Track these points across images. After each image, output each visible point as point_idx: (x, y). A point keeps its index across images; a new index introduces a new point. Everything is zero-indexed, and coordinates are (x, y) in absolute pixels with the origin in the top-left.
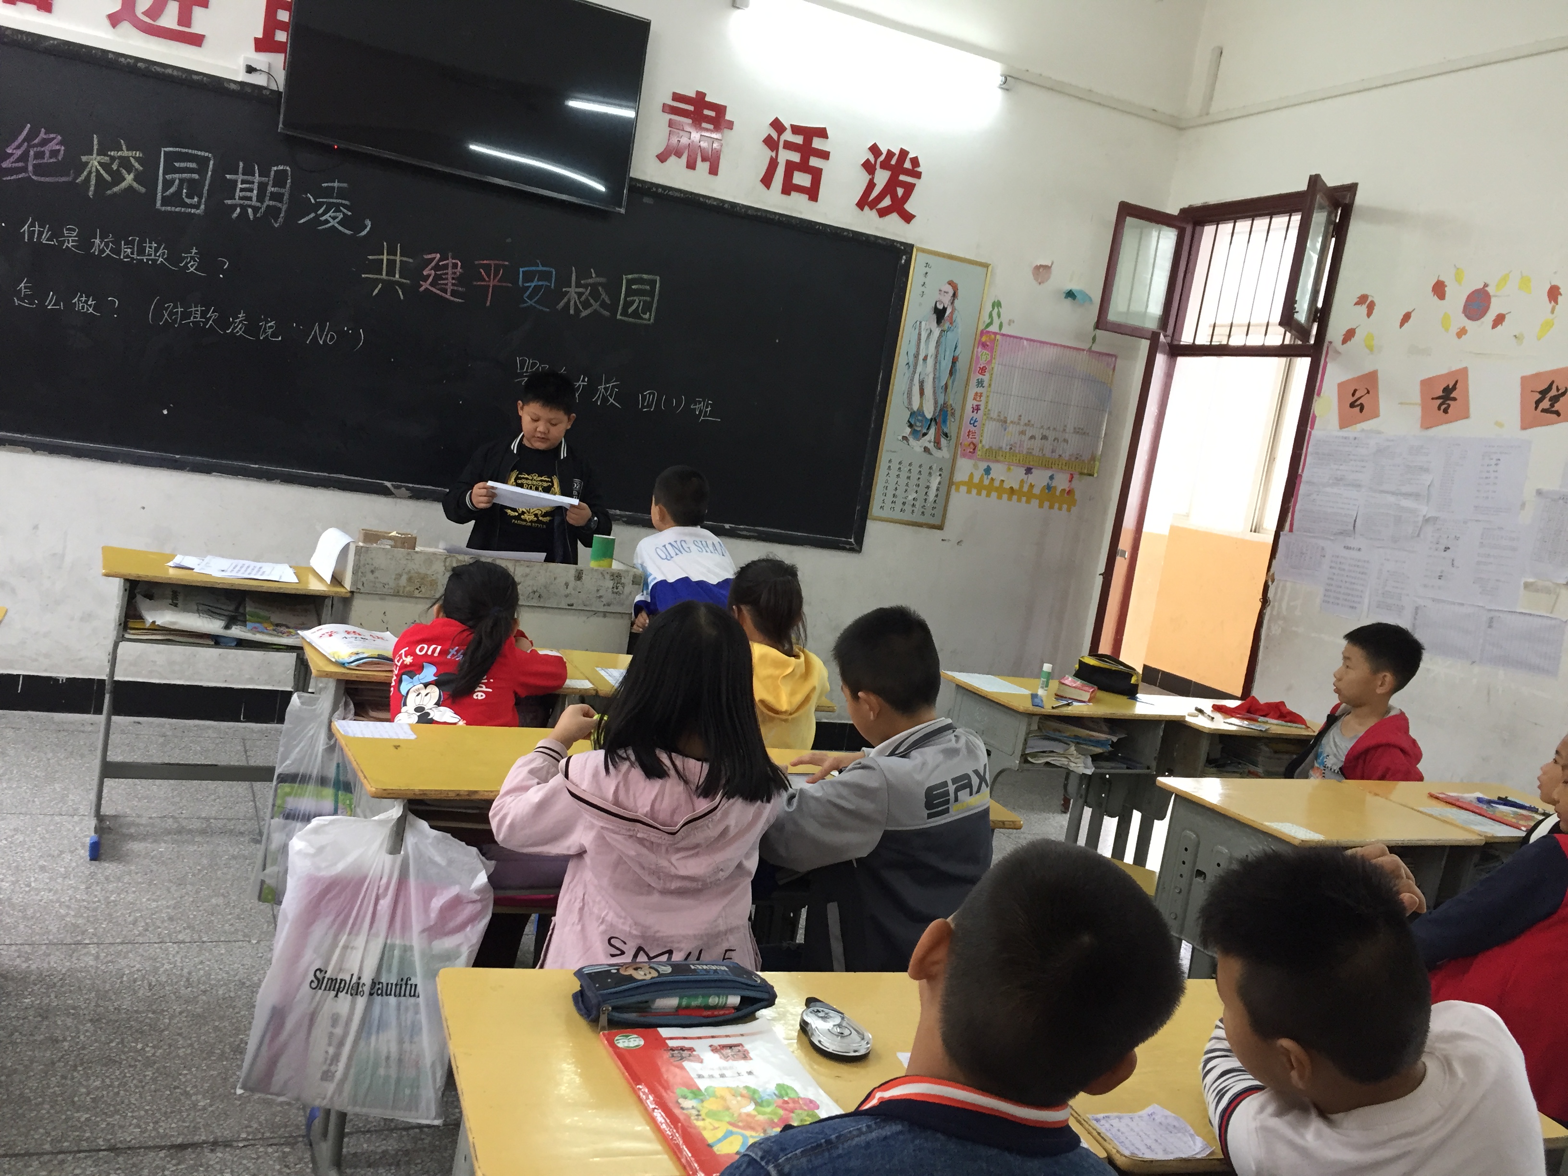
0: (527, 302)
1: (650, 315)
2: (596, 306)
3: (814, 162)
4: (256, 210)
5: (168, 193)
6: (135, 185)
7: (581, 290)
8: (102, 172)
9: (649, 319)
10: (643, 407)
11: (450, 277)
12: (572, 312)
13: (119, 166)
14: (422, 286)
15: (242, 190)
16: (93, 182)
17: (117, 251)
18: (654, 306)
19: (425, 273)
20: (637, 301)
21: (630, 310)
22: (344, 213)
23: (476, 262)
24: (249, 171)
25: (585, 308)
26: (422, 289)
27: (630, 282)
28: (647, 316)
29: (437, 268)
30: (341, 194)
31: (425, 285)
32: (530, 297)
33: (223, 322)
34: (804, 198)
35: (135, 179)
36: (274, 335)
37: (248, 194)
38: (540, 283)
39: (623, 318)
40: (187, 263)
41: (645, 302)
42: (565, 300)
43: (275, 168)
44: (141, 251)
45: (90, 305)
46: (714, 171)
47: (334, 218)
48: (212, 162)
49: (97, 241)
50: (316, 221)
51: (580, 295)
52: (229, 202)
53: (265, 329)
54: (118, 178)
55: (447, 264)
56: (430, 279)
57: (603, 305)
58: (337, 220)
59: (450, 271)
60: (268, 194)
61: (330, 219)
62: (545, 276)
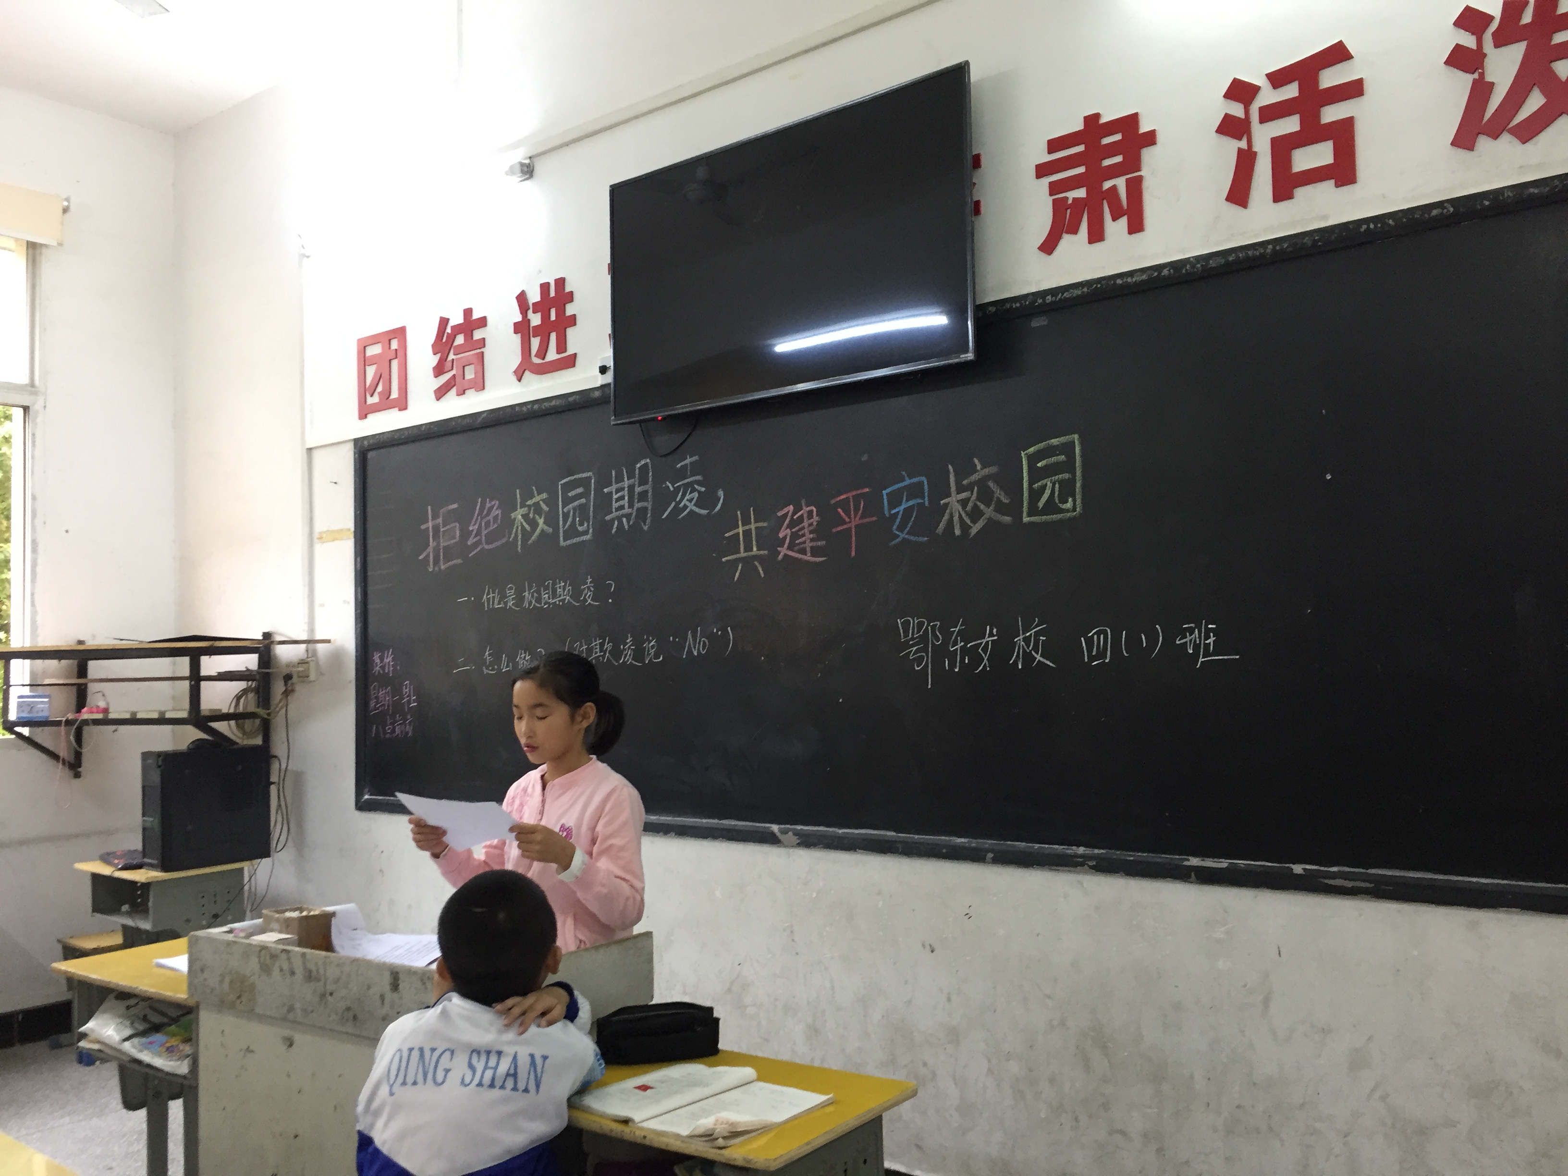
0: (898, 536)
1: (1074, 501)
2: (989, 512)
3: (1331, 114)
4: (628, 517)
5: (565, 528)
6: (546, 528)
7: (964, 495)
8: (524, 524)
9: (1074, 509)
10: (1092, 658)
11: (806, 531)
12: (958, 532)
13: (534, 514)
14: (779, 553)
15: (617, 500)
16: (520, 537)
17: (539, 600)
18: (1078, 485)
19: (781, 535)
20: (1049, 485)
21: (1041, 504)
22: (699, 492)
23: (833, 501)
24: (619, 479)
25: (974, 521)
26: (780, 557)
27: (1033, 459)
28: (1069, 505)
29: (791, 526)
30: (695, 469)
31: (783, 551)
32: (901, 528)
33: (616, 653)
34: (1327, 187)
35: (545, 523)
36: (657, 656)
37: (621, 503)
38: (911, 503)
39: (1033, 519)
40: (586, 595)
41: (1061, 482)
42: (946, 517)
43: (638, 465)
44: (554, 595)
45: (527, 661)
46: (1136, 226)
47: (690, 501)
48: (593, 481)
49: (526, 594)
50: (677, 510)
51: (964, 503)
52: (608, 518)
53: (649, 651)
54: (534, 524)
55: (802, 515)
56: (787, 541)
57: (1001, 508)
58: (693, 502)
59: (806, 523)
60: (636, 497)
61: (688, 503)
62: (915, 491)
